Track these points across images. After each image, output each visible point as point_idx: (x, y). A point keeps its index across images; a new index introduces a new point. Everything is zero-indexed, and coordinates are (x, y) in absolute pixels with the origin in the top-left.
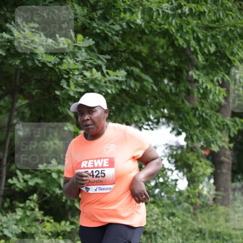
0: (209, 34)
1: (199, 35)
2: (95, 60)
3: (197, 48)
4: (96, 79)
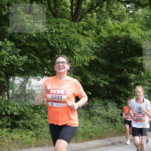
0: (64, 41)
1: (60, 41)
2: (15, 51)
3: (59, 47)
4: (14, 59)
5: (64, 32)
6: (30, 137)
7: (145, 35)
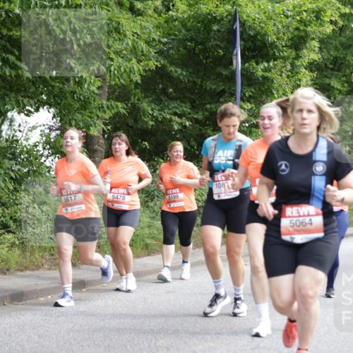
5: (86, 4)
6: (7, 247)
7: (274, 11)
